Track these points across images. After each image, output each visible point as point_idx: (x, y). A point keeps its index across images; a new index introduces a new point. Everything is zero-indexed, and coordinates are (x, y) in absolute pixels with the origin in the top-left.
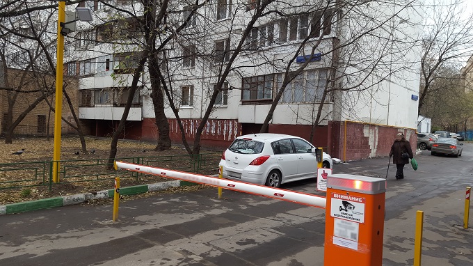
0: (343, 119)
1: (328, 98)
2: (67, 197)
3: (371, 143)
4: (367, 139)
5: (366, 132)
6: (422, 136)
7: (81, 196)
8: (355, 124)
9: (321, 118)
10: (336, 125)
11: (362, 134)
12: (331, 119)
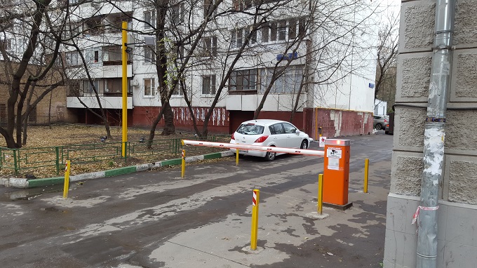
0: (315, 106)
1: (303, 89)
2: (138, 166)
3: (336, 125)
4: (333, 121)
5: (332, 116)
6: (379, 118)
7: (146, 165)
8: (324, 110)
9: (298, 106)
10: (309, 111)
11: (330, 118)
12: (306, 106)
